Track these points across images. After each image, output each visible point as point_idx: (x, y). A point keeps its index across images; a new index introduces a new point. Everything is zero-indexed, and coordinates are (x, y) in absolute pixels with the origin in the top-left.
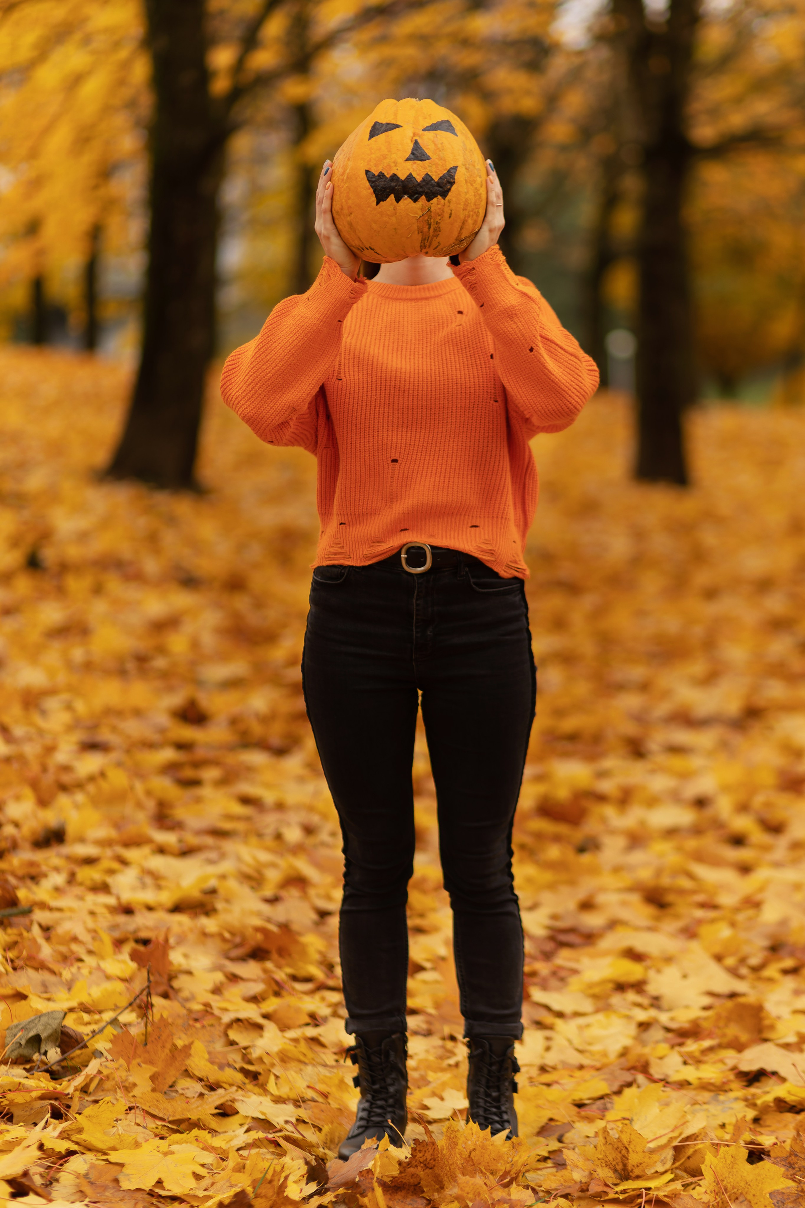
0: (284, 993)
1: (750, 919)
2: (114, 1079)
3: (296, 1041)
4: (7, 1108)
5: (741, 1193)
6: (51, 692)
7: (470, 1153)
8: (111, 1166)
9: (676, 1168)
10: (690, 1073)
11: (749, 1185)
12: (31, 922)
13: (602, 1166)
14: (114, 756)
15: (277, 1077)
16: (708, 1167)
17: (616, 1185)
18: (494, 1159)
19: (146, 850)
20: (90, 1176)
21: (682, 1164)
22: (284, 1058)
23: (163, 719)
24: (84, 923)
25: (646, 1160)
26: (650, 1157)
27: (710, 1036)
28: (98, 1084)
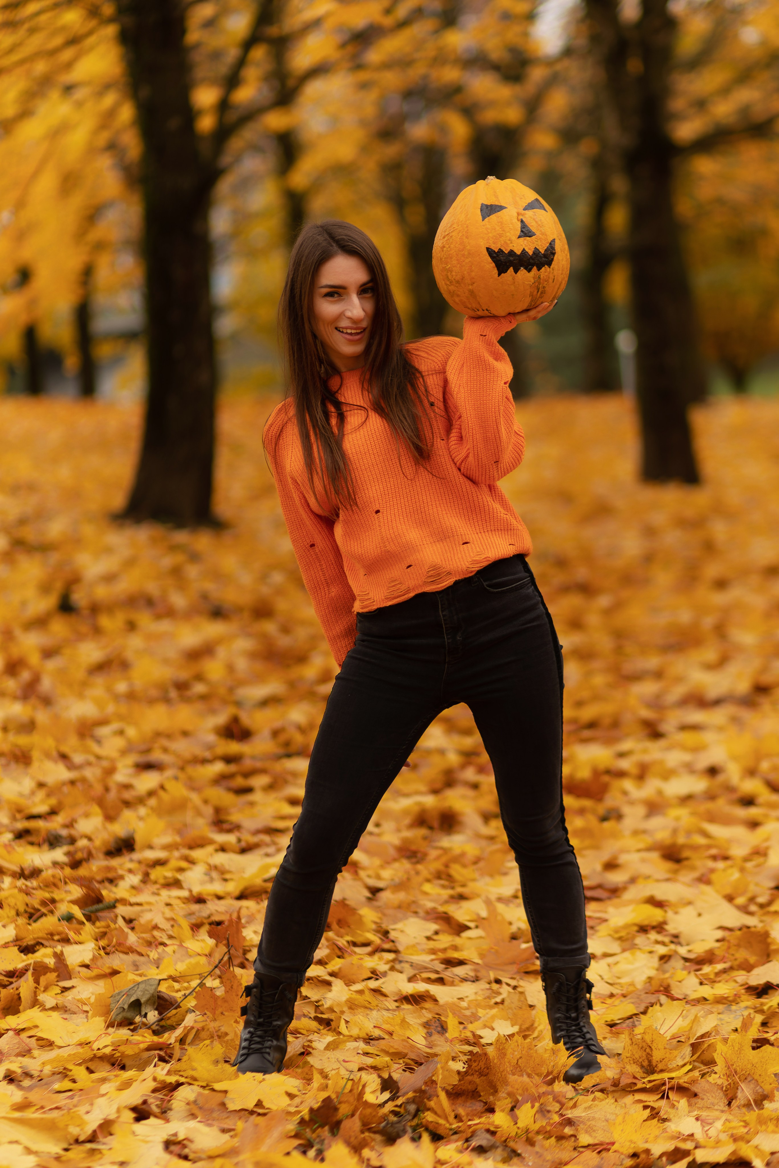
0: (346, 955)
1: (758, 866)
2: (208, 1030)
3: (361, 992)
4: (120, 1059)
5: (749, 1074)
6: (103, 722)
7: (518, 1061)
8: (214, 1093)
9: (694, 1061)
10: (706, 991)
11: (755, 1067)
12: (116, 916)
13: (630, 1064)
14: (169, 773)
15: (347, 1022)
16: (720, 1055)
17: (644, 1078)
18: (538, 1065)
19: (210, 849)
20: (198, 1102)
21: (698, 1057)
22: (352, 1005)
23: (211, 738)
24: (163, 913)
25: (667, 1055)
26: (670, 1053)
27: (723, 960)
28: (195, 1035)
